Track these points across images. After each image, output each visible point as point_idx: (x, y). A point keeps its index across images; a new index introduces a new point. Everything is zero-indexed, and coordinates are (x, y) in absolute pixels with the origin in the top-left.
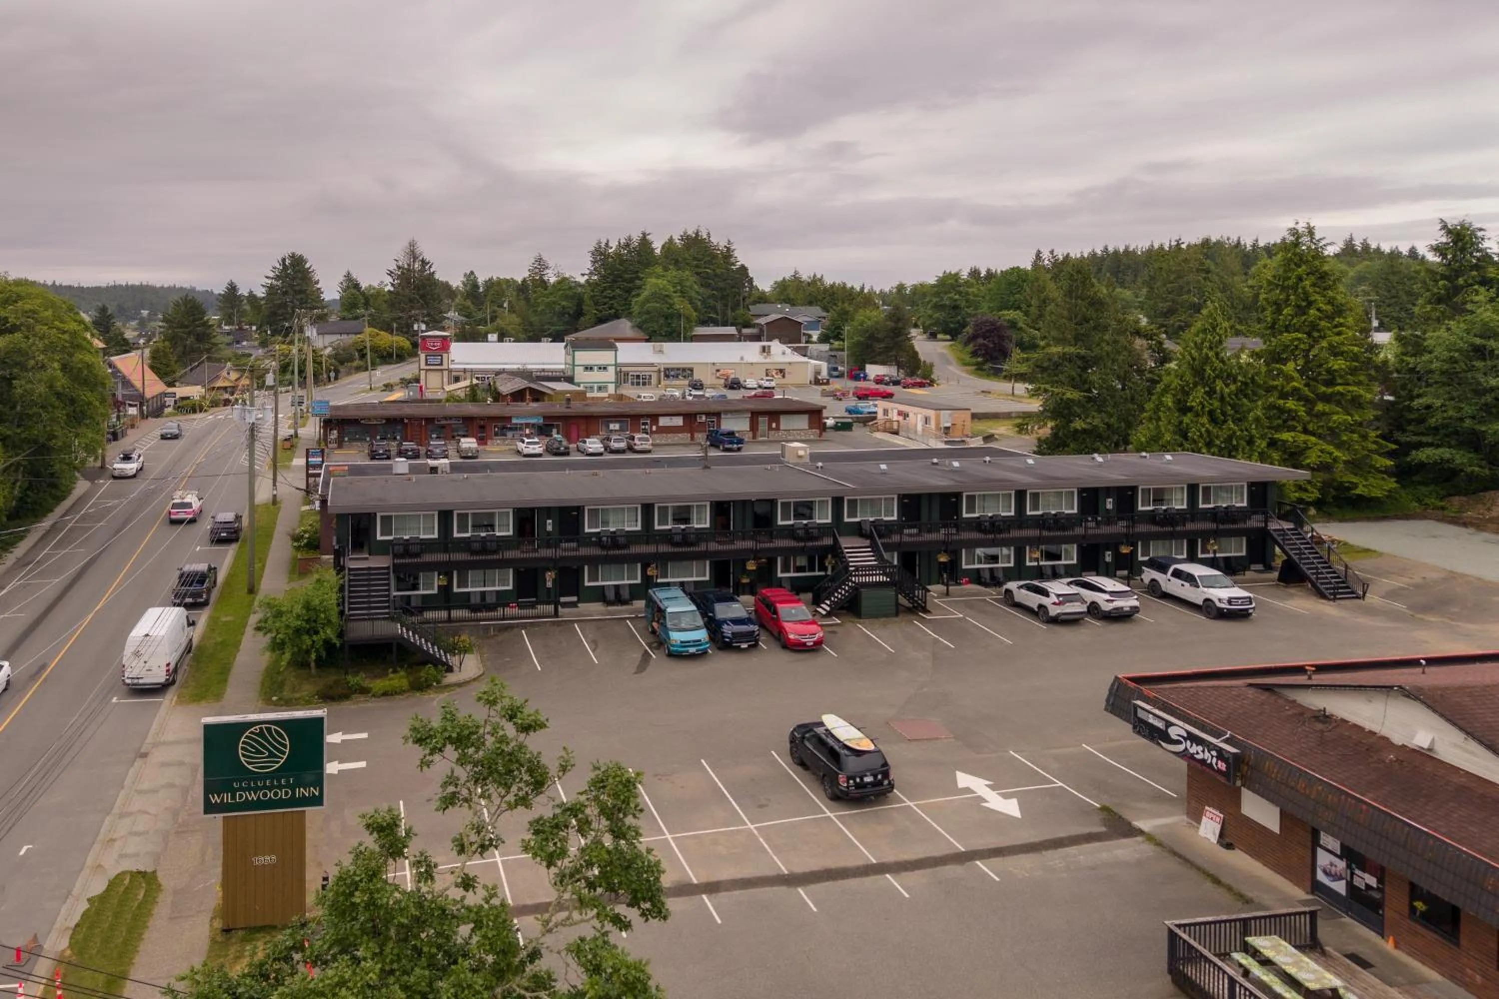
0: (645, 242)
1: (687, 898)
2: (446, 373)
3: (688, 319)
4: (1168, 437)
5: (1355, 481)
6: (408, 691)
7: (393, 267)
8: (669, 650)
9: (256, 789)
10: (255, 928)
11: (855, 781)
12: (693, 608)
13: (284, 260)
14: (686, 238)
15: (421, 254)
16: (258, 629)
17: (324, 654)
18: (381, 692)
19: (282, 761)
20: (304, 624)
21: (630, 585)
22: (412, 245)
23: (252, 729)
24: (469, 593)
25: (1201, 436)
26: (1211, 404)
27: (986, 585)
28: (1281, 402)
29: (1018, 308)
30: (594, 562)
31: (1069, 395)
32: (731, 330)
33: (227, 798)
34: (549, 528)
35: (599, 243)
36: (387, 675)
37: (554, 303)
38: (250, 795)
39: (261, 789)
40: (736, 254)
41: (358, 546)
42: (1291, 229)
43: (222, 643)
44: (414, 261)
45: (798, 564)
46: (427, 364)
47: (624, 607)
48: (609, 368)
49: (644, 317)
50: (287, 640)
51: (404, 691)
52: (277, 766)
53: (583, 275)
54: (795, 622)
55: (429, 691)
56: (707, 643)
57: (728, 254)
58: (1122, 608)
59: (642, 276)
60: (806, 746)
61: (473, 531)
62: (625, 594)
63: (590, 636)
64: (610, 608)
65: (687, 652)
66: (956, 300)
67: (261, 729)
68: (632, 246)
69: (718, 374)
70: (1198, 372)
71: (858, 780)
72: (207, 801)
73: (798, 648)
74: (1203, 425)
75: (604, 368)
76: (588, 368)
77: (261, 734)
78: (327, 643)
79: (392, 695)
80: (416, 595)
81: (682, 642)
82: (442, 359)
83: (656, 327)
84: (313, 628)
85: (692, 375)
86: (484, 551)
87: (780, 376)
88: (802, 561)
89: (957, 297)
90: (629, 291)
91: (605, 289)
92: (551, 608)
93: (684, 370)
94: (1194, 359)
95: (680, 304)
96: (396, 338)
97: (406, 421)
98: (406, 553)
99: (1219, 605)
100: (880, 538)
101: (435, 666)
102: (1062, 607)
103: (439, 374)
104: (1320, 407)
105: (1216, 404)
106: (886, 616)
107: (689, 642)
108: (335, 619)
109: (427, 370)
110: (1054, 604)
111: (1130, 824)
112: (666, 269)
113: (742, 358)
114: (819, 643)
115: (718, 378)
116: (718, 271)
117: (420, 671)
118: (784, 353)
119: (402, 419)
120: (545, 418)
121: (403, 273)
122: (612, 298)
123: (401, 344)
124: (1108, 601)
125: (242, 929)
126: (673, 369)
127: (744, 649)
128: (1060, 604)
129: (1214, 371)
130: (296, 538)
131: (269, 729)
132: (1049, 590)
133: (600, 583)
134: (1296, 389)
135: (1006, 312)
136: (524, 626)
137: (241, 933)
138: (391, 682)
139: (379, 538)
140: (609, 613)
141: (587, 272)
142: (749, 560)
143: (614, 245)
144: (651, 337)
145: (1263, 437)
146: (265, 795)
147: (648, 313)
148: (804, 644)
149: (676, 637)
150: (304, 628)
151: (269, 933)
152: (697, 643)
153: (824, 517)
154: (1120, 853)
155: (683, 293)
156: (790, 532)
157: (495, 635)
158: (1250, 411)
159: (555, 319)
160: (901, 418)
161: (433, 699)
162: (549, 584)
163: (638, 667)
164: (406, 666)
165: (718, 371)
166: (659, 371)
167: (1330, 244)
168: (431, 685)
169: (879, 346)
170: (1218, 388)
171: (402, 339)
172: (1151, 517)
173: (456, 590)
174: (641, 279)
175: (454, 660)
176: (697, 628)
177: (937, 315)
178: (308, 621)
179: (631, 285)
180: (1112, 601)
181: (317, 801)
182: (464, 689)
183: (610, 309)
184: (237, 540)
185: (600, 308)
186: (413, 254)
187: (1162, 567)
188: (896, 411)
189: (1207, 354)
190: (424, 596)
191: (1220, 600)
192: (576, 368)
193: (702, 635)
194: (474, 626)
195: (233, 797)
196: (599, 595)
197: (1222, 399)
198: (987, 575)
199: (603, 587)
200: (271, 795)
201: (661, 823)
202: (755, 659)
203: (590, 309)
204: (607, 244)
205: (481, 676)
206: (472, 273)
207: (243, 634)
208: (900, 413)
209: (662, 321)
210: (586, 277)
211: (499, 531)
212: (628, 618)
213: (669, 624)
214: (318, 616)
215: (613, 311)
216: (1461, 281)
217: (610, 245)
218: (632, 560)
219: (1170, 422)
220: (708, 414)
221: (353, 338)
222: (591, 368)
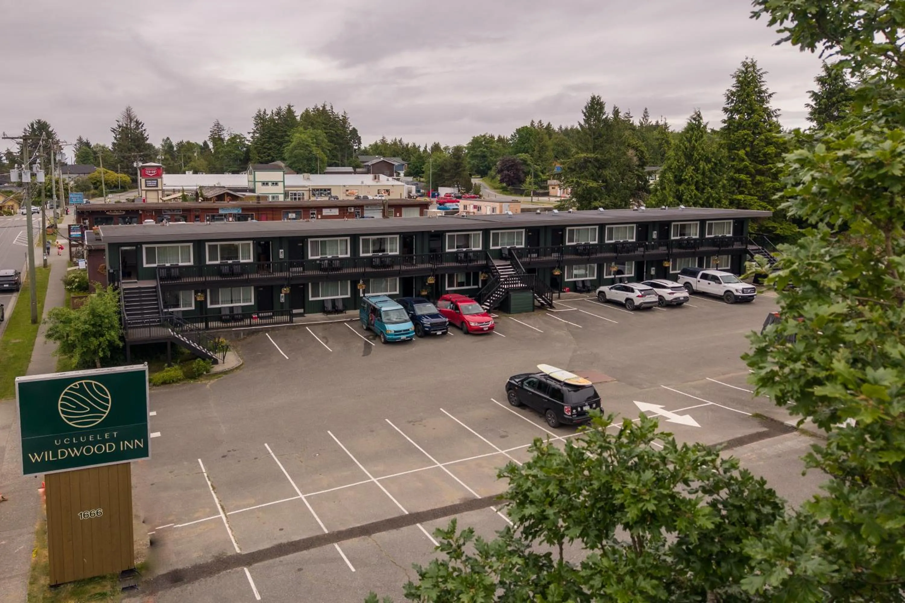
0: (290, 111)
1: (478, 511)
2: (160, 192)
3: (322, 161)
4: (671, 199)
5: (775, 225)
6: (183, 380)
7: (115, 126)
8: (385, 337)
9: (78, 446)
10: (83, 580)
11: (577, 410)
12: (400, 307)
13: (32, 125)
14: (316, 109)
15: (135, 117)
16: (49, 336)
17: (109, 354)
18: (161, 381)
19: (105, 416)
20: (91, 328)
21: (343, 299)
22: (128, 110)
23: (72, 386)
24: (220, 308)
25: (691, 198)
26: (697, 177)
27: (580, 292)
28: (737, 175)
29: (527, 152)
30: (316, 281)
31: (591, 185)
32: (350, 169)
33: (49, 456)
34: (282, 256)
35: (259, 111)
36: (164, 369)
37: (230, 152)
38: (73, 451)
39: (84, 444)
40: (349, 121)
41: (127, 275)
42: (743, 63)
43: (13, 357)
44: (131, 122)
45: (459, 281)
46: (146, 186)
47: (340, 315)
48: (280, 184)
49: (294, 159)
50: (77, 342)
51: (180, 380)
52: (100, 420)
53: (249, 133)
54: (474, 315)
55: (201, 379)
56: (412, 332)
57: (345, 120)
58: (679, 298)
59: (289, 134)
60: (525, 389)
61: (222, 258)
62: (340, 306)
63: (320, 334)
64: (329, 316)
65: (400, 338)
66: (484, 152)
67: (81, 384)
68: (282, 114)
69: (347, 193)
70: (689, 157)
71: (579, 409)
72: (26, 460)
73: (478, 332)
74: (692, 191)
75: (275, 184)
76: (265, 184)
77: (81, 390)
78: (111, 344)
79: (170, 383)
80: (178, 312)
81: (395, 332)
82: (157, 183)
83: (301, 166)
84: (99, 331)
85: (330, 193)
86: (232, 273)
87: (386, 194)
88: (462, 278)
89: (485, 150)
90: (280, 144)
91: (264, 143)
92: (286, 318)
93: (325, 190)
94: (686, 148)
95: (317, 152)
96: (120, 175)
97: (141, 212)
98: (169, 277)
99: (736, 294)
100: (519, 258)
101: (204, 360)
102: (643, 298)
103: (156, 193)
104: (758, 178)
105: (700, 177)
106: (527, 311)
107: (401, 331)
108: (116, 323)
109: (147, 191)
110: (638, 296)
111: (782, 424)
112: (306, 129)
113: (362, 182)
114: (491, 328)
115: (347, 195)
116: (338, 132)
117: (192, 364)
118: (388, 180)
119: (138, 211)
120: (243, 209)
121: (122, 130)
122: (270, 149)
123: (124, 179)
124: (670, 294)
125: (70, 582)
126: (318, 190)
127: (439, 335)
128: (642, 296)
129: (698, 155)
130: (68, 283)
131: (89, 385)
132: (634, 288)
133: (320, 298)
134: (746, 167)
135: (520, 154)
136: (267, 330)
137: (70, 587)
138: (168, 373)
139: (145, 265)
140: (330, 319)
141: (252, 131)
142: (429, 276)
143: (269, 112)
144: (299, 171)
145: (726, 198)
146: (88, 450)
147: (296, 156)
148: (482, 329)
149: (391, 328)
150: (91, 332)
151: (99, 583)
152: (406, 331)
153: (477, 246)
154: (789, 443)
155: (318, 145)
156: (454, 257)
157: (244, 338)
158: (718, 182)
159: (231, 163)
160: (475, 210)
161: (206, 384)
162: (282, 300)
163: (364, 351)
164: (179, 361)
165: (347, 191)
166: (309, 190)
167: (765, 73)
168: (202, 374)
169: (446, 175)
170: (701, 166)
171: (124, 175)
172: (679, 244)
173: (209, 306)
174: (288, 136)
175: (218, 356)
176: (406, 321)
177: (472, 162)
178: (94, 325)
179: (281, 140)
180: (673, 293)
181: (143, 452)
182: (229, 375)
183: (268, 156)
184: (17, 290)
185: (262, 155)
186: (129, 117)
187: (694, 274)
188: (472, 206)
189: (694, 144)
190: (183, 311)
191: (737, 290)
192: (257, 183)
193: (409, 326)
194: (227, 331)
195: (55, 455)
196: (321, 307)
197: (703, 174)
198: (581, 285)
199: (323, 301)
200: (94, 449)
201: (430, 456)
202: (448, 342)
203: (254, 155)
204: (265, 113)
205: (241, 365)
206: (168, 138)
207: (32, 350)
208: (475, 207)
209: (305, 162)
210: (251, 135)
211: (242, 259)
212: (345, 321)
213: (384, 320)
214: (102, 322)
215: (270, 158)
216: (834, 99)
217: (267, 112)
218: (343, 278)
219: (670, 190)
220: (355, 207)
221: (86, 177)
222: (267, 184)
